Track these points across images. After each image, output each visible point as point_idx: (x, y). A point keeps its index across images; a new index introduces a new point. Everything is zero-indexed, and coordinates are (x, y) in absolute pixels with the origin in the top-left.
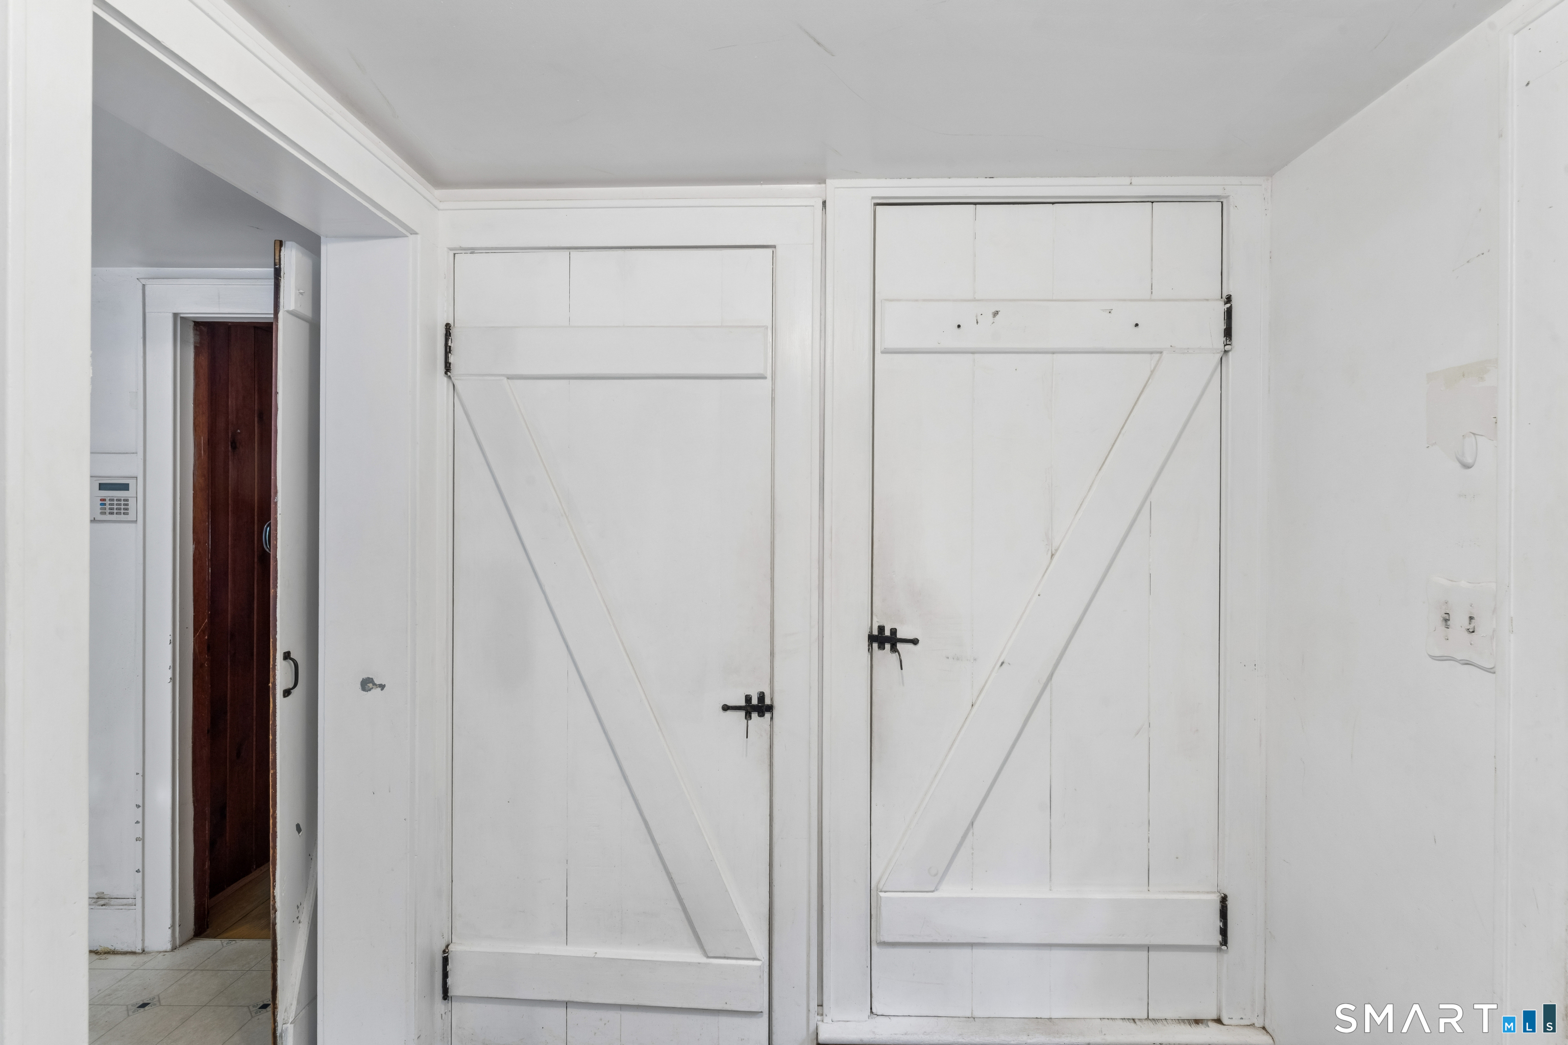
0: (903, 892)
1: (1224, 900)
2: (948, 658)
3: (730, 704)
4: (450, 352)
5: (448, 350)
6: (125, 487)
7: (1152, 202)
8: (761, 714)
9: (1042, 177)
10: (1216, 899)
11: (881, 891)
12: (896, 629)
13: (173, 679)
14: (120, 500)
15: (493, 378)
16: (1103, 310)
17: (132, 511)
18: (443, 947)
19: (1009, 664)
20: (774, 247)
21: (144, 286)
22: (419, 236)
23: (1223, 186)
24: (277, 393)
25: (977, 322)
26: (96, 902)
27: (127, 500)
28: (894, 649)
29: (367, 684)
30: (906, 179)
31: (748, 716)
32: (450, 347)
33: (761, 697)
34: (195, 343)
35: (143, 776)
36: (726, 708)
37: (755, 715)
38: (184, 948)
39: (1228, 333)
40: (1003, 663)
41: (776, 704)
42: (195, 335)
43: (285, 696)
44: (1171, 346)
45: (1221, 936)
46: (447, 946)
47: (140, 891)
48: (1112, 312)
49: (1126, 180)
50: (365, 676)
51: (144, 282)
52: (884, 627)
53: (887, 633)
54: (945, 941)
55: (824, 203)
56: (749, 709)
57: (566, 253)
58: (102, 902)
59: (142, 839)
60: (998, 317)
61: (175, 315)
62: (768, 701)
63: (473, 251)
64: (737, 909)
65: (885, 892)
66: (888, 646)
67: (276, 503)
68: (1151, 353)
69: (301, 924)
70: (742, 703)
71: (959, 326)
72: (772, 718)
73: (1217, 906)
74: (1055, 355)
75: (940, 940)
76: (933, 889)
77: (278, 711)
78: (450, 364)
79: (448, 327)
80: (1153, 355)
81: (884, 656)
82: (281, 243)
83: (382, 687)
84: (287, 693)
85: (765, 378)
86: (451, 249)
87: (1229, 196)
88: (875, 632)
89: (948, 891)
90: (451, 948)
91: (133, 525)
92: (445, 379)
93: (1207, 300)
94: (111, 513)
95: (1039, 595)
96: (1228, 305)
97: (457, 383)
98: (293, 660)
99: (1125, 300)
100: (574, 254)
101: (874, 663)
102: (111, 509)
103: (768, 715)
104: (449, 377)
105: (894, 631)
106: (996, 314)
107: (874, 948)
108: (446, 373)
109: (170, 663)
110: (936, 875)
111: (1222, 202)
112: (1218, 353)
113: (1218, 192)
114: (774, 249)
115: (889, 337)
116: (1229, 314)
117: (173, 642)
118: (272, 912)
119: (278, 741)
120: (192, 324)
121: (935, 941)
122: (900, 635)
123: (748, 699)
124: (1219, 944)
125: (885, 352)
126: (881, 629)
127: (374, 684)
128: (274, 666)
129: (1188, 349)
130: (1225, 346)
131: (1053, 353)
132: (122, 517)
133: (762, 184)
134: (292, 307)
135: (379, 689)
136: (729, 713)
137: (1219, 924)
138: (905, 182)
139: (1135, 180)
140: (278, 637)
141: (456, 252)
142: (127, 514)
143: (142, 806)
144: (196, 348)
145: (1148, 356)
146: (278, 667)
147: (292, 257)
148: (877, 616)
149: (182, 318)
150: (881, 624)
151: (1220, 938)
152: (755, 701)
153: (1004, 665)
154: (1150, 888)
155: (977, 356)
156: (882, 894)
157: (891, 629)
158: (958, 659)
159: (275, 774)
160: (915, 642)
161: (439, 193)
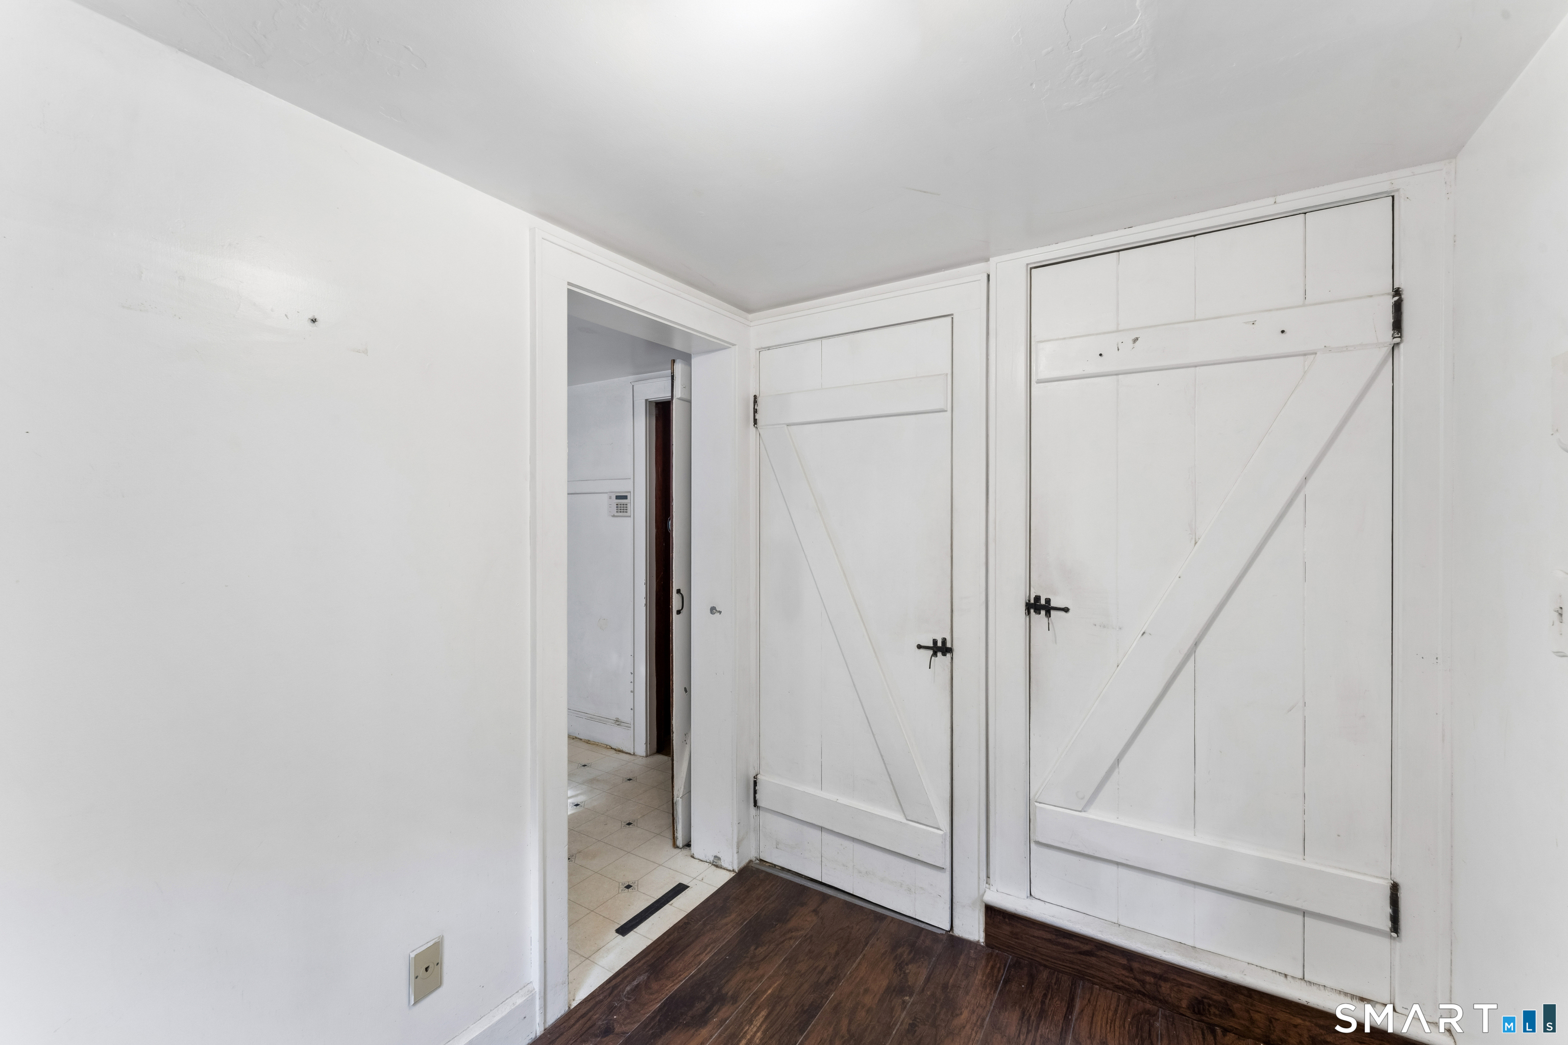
0: (1055, 806)
1: (1395, 888)
2: (1095, 625)
3: (922, 644)
4: (756, 412)
5: (755, 411)
6: (625, 497)
7: (1305, 213)
8: (944, 654)
9: (1179, 217)
10: (1386, 885)
11: (1036, 802)
12: (1050, 599)
13: (646, 605)
14: (623, 505)
15: (779, 426)
16: (1246, 323)
17: (628, 511)
18: (755, 775)
19: (1150, 634)
20: (952, 315)
21: (633, 386)
22: (737, 346)
23: (1391, 181)
24: (673, 445)
25: (1118, 349)
26: (615, 723)
27: (626, 505)
28: (1048, 614)
29: (713, 610)
30: (1054, 245)
31: (935, 654)
32: (756, 409)
33: (944, 641)
34: (656, 415)
35: (634, 657)
36: (919, 647)
37: (939, 654)
38: (651, 757)
39: (1397, 325)
40: (1144, 633)
41: (955, 648)
42: (656, 410)
43: (677, 614)
44: (1325, 347)
45: (1390, 923)
46: (757, 775)
47: (633, 720)
48: (1255, 323)
49: (1271, 200)
50: (712, 606)
51: (633, 384)
52: (1040, 597)
53: (1043, 602)
54: (1091, 854)
55: (989, 276)
56: (935, 649)
57: (819, 342)
58: (618, 723)
59: (633, 692)
60: (1137, 342)
61: (646, 400)
62: (949, 645)
63: (769, 348)
64: (926, 790)
65: (1040, 803)
66: (1043, 612)
67: (672, 506)
68: (1305, 355)
69: (687, 745)
70: (931, 645)
71: (1101, 355)
72: (952, 658)
73: (1388, 892)
74: (1197, 368)
75: (1086, 852)
76: (1080, 809)
77: (674, 621)
78: (756, 419)
79: (755, 397)
80: (1306, 357)
81: (1039, 619)
82: (674, 361)
83: (720, 612)
84: (679, 612)
85: (946, 411)
86: (757, 349)
87: (1399, 189)
88: (1032, 601)
89: (1093, 814)
90: (759, 776)
91: (630, 518)
92: (755, 429)
93: (1371, 296)
94: (620, 512)
95: (1179, 577)
96: (1396, 298)
97: (761, 431)
98: (681, 594)
99: (1270, 310)
100: (824, 341)
101: (1031, 624)
102: (620, 509)
103: (949, 655)
104: (757, 427)
105: (1048, 601)
106: (1135, 340)
107: (1033, 845)
108: (754, 426)
109: (644, 596)
110: (1082, 798)
111: (1393, 197)
112: (1385, 347)
113: (1385, 187)
114: (952, 316)
115: (1042, 369)
116: (1398, 308)
117: (646, 584)
118: (671, 733)
119: (674, 638)
120: (654, 404)
121: (1082, 852)
122: (1053, 604)
123: (935, 642)
124: (1388, 930)
125: (1039, 382)
126: (1037, 598)
127: (716, 611)
128: (672, 596)
129: (1347, 346)
130: (1393, 338)
131: (1196, 366)
132: (625, 514)
133: (944, 271)
134: (679, 396)
135: (719, 613)
136: (922, 650)
137: (1388, 910)
138: (1054, 247)
139: (1280, 199)
140: (674, 580)
141: (760, 350)
142: (626, 512)
143: (633, 673)
144: (656, 417)
145: (1302, 358)
146: (674, 597)
147: (679, 367)
148: (1034, 588)
149: (649, 401)
150: (1038, 594)
151: (1389, 924)
152: (939, 644)
153: (1144, 635)
154: (1305, 857)
155: (1120, 376)
156: (1037, 804)
157: (1046, 599)
158: (1104, 627)
159: (673, 656)
160: (1066, 610)
161: (751, 316)
